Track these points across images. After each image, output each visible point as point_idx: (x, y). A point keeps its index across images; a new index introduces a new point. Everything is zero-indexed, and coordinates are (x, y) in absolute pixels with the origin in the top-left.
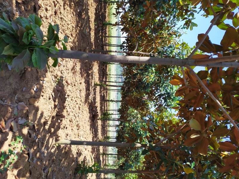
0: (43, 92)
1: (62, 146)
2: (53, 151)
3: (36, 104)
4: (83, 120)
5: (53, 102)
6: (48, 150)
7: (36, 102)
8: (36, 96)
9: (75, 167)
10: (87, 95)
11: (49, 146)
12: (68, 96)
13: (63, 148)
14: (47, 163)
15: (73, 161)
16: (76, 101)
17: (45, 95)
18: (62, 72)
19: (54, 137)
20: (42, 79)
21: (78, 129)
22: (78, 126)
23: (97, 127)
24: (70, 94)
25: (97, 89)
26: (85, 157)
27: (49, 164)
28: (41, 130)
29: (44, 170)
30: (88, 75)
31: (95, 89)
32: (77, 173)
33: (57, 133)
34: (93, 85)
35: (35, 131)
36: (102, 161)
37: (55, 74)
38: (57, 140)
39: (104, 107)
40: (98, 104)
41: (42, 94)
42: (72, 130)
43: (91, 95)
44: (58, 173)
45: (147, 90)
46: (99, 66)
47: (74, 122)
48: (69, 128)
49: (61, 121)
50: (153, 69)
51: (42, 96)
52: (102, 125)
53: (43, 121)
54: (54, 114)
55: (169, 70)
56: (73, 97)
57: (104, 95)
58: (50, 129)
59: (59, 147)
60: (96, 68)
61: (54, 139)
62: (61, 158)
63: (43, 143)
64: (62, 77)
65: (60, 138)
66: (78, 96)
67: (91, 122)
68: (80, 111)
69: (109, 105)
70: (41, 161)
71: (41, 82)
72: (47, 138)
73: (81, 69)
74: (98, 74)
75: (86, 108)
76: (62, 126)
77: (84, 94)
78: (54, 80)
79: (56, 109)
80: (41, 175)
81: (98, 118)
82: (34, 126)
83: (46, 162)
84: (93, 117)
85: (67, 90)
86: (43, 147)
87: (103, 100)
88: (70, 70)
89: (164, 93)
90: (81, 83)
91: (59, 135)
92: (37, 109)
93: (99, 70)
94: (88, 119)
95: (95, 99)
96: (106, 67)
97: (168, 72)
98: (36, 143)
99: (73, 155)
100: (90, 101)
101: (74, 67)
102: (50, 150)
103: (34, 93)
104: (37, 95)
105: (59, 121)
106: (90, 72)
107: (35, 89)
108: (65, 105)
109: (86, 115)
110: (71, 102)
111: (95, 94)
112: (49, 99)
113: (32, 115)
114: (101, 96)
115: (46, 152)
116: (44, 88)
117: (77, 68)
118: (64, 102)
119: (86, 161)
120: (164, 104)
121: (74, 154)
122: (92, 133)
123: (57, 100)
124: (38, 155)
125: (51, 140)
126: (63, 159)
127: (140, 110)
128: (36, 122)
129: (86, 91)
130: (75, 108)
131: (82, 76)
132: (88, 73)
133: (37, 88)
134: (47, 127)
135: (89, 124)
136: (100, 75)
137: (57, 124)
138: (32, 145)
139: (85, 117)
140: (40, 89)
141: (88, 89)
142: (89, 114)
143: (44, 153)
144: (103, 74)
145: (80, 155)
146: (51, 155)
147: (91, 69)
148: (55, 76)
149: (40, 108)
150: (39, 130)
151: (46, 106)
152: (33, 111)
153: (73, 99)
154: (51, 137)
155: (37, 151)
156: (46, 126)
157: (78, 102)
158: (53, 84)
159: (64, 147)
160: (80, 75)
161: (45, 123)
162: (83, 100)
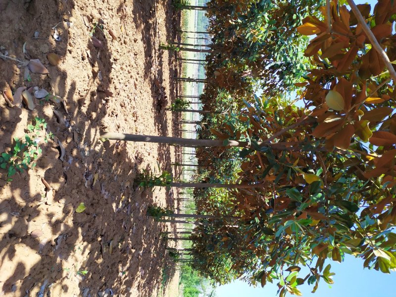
0: (70, 45)
1: (112, 142)
2: (98, 148)
3: (62, 66)
4: (143, 106)
5: (89, 66)
6: (89, 146)
7: (60, 63)
8: (59, 50)
9: (134, 177)
10: (148, 66)
11: (92, 140)
12: (115, 60)
13: (113, 147)
14: (90, 167)
15: (131, 168)
16: (129, 73)
17: (74, 50)
18: (102, 12)
19: (98, 128)
20: (66, 17)
21: (135, 121)
22: (134, 114)
23: (166, 122)
24: (118, 57)
25: (164, 56)
26: (149, 165)
27: (93, 168)
28: (76, 112)
29: (87, 176)
30: (148, 28)
31: (160, 56)
32: (137, 186)
33: (102, 121)
34: (157, 48)
35: (65, 114)
36: (174, 174)
37: (88, 14)
38: (102, 133)
39: (177, 90)
40: (166, 84)
41: (69, 48)
42: (126, 120)
43: (154, 66)
44: (109, 183)
45: (251, 58)
46: (167, 13)
47: (128, 107)
48: (121, 117)
49: (107, 101)
50: (266, 15)
51: (70, 52)
52: (173, 120)
53: (76, 97)
54: (94, 88)
55: (294, 17)
56: (123, 64)
57: (176, 70)
58: (90, 113)
59: (107, 143)
60: (161, 16)
61: (98, 131)
62: (111, 161)
63: (80, 135)
64: (101, 21)
65: (106, 130)
66: (133, 63)
67: (155, 113)
68: (137, 92)
69: (184, 89)
70: (81, 162)
71: (65, 24)
72: (87, 128)
73: (134, 12)
74: (165, 28)
75: (147, 88)
76: (109, 111)
77: (141, 60)
78: (87, 24)
79: (97, 80)
80: (82, 182)
81: (167, 107)
82: (62, 104)
83: (88, 165)
84: (159, 105)
85: (113, 49)
86: (81, 140)
87: (175, 77)
88: (115, 10)
89: (281, 64)
90: (135, 41)
91: (106, 125)
92: (64, 76)
93: (168, 20)
94: (150, 106)
95: (160, 73)
96: (179, 16)
97: (293, 22)
98: (69, 133)
99: (130, 160)
100: (153, 77)
101: (121, 6)
102: (93, 146)
103: (54, 43)
104: (62, 49)
105: (104, 102)
106: (151, 22)
107: (56, 37)
108: (111, 76)
109: (147, 99)
110: (121, 72)
111: (161, 64)
112: (83, 59)
113: (57, 84)
114: (171, 70)
115: (87, 149)
116: (72, 36)
117: (127, 9)
118: (110, 71)
119: (150, 172)
120: (279, 84)
121: (131, 158)
122: (158, 130)
123: (96, 65)
124: (75, 152)
125: (93, 131)
126: (115, 164)
127: (238, 93)
128: (65, 98)
129: (146, 56)
130: (127, 84)
131: (137, 27)
132: (147, 23)
133: (59, 35)
134: (84, 109)
135: (153, 115)
136: (168, 31)
137: (100, 106)
138: (63, 136)
139: (145, 102)
140: (65, 37)
141: (148, 54)
142: (152, 99)
143: (83, 150)
144: (175, 28)
145: (141, 162)
146: (95, 154)
147: (152, 15)
148: (88, 17)
149: (68, 74)
150: (71, 111)
151: (78, 71)
152: (58, 79)
153: (124, 67)
154: (93, 127)
155: (72, 146)
156: (82, 108)
157: (132, 74)
158: (87, 33)
159: (114, 145)
160: (134, 24)
161: (81, 102)
162: (142, 73)
